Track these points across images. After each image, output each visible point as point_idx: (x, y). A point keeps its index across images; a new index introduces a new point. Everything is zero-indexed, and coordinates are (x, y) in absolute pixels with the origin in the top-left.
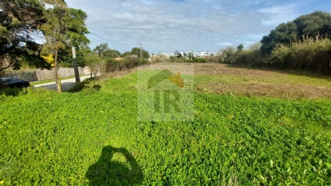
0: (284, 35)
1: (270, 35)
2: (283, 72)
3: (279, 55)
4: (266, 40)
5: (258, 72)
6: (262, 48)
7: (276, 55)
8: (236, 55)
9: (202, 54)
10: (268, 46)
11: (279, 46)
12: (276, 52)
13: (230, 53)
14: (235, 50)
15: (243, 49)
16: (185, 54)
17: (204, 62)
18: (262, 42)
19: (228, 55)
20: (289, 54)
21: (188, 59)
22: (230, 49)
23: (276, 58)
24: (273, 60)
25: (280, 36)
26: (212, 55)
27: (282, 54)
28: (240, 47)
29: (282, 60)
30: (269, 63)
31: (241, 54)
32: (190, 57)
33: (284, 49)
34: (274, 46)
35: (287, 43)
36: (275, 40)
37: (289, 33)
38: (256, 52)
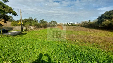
0: (107, 16)
1: (101, 16)
2: (108, 31)
3: (106, 24)
4: (100, 18)
5: (96, 30)
6: (98, 21)
7: (104, 24)
8: (88, 24)
9: (76, 23)
10: (101, 20)
11: (106, 20)
12: (104, 23)
13: (86, 23)
14: (88, 22)
15: (91, 22)
16: (69, 23)
17: (76, 26)
18: (98, 18)
19: (85, 24)
20: (111, 23)
21: (70, 25)
22: (86, 21)
23: (104, 25)
24: (103, 26)
25: (106, 16)
26: (79, 24)
27: (107, 23)
28: (90, 21)
29: (107, 26)
30: (101, 27)
31: (90, 23)
32: (71, 24)
33: (108, 21)
34: (103, 20)
35: (110, 19)
36: (104, 18)
37: (110, 15)
38: (96, 22)
